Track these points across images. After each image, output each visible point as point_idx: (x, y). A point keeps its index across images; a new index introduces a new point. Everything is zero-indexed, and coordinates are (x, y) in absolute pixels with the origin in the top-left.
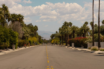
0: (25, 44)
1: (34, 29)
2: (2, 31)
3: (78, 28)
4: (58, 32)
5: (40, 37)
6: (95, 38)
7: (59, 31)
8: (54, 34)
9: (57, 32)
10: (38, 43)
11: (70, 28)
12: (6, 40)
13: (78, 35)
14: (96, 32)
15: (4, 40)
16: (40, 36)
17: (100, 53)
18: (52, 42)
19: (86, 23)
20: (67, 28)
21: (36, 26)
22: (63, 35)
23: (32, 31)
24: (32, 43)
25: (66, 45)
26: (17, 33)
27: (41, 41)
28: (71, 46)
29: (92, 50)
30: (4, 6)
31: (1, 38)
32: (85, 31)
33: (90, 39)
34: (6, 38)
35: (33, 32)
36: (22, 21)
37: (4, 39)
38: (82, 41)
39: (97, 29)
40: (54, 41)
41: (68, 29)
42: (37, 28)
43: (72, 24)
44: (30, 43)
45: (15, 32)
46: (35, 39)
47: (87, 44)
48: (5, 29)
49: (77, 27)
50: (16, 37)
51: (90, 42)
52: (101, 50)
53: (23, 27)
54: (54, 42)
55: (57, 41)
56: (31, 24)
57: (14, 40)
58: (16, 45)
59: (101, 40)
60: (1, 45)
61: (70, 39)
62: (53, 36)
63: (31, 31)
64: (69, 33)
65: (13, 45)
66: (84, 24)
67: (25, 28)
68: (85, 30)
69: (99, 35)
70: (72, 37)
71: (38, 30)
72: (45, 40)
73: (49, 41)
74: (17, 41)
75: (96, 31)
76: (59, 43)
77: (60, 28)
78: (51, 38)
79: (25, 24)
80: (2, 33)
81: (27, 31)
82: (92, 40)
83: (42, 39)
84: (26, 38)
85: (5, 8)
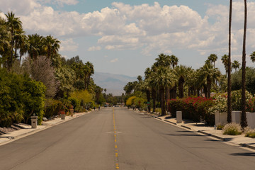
0: (62, 109)
1: (85, 72)
2: (7, 85)
3: (192, 72)
4: (143, 78)
5: (98, 90)
6: (234, 100)
7: (147, 78)
8: (132, 81)
9: (139, 78)
10: (94, 104)
11: (171, 71)
12: (17, 107)
13: (192, 89)
14: (236, 87)
15: (10, 106)
16: (98, 87)
17: (244, 145)
18: (129, 102)
19: (213, 58)
20: (164, 72)
21: (88, 63)
22: (155, 89)
23: (79, 75)
24: (78, 105)
25: (163, 114)
26: (42, 85)
27: (101, 99)
28: (174, 116)
29: (225, 134)
30: (11, 16)
31: (4, 102)
32: (209, 80)
33: (220, 104)
34: (15, 102)
35: (81, 77)
36: (55, 53)
37: (11, 104)
38: (203, 109)
39: (240, 79)
40: (133, 99)
41: (168, 74)
42: (92, 67)
43: (177, 60)
44: (75, 107)
45: (37, 84)
46: (87, 96)
47: (214, 115)
48: (12, 79)
49: (189, 69)
50: (40, 95)
51: (222, 111)
52: (247, 136)
53: (57, 66)
54: (133, 104)
55: (140, 102)
56: (77, 58)
57: (35, 104)
58: (39, 115)
59: (248, 106)
60: (3, 117)
61: (173, 100)
62: (130, 87)
63: (77, 76)
64: (169, 85)
65: (32, 115)
66: (207, 59)
67: (61, 71)
68: (208, 77)
69: (243, 94)
70: (178, 92)
71: (93, 73)
72: (110, 95)
73: (120, 98)
74: (43, 105)
75: (236, 83)
76: (146, 106)
77: (148, 69)
78: (125, 92)
79: (63, 59)
80: (7, 89)
81: (67, 77)
82: (225, 105)
83: (104, 95)
84: (65, 94)
85: (14, 23)
